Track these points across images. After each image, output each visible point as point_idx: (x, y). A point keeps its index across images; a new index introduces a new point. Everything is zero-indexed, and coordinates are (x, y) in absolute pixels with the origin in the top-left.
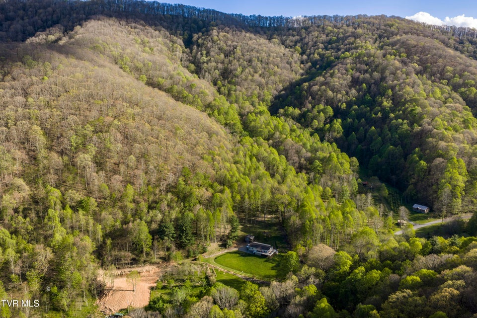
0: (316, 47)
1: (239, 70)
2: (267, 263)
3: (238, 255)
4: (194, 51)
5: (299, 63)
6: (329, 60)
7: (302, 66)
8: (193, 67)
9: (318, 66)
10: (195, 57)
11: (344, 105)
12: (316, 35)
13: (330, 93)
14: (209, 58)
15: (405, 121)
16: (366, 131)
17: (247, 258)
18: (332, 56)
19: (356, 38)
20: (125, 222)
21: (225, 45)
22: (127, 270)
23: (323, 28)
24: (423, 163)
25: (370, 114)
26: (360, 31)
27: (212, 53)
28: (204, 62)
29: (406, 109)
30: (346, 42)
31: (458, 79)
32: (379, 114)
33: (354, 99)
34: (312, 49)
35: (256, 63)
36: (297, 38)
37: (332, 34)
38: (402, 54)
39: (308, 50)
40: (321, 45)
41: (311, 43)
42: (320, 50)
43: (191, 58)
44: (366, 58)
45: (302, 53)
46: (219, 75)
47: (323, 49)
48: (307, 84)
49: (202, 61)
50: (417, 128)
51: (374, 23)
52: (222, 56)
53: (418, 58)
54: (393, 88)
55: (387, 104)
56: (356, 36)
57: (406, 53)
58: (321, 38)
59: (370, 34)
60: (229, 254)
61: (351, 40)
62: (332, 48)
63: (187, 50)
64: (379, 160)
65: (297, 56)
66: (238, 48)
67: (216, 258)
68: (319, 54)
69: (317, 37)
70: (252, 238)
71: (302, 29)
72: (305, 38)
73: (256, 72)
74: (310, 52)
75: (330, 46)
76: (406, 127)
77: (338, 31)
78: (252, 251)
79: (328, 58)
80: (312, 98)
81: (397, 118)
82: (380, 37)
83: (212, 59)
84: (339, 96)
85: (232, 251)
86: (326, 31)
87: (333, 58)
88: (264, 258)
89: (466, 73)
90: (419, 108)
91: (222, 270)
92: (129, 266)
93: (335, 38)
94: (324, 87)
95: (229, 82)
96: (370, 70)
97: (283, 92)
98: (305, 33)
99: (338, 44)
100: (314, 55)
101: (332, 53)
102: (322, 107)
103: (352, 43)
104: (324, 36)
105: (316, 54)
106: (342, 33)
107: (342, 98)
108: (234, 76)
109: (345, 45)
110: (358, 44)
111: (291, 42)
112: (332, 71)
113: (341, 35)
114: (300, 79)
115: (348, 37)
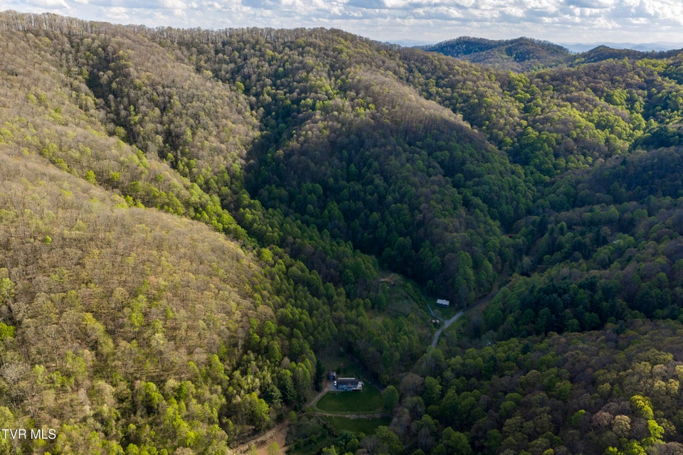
0: (261, 82)
1: (189, 132)
4: (113, 104)
5: (248, 108)
7: (254, 112)
8: (121, 130)
9: (274, 113)
10: (117, 113)
11: (331, 180)
12: (256, 63)
13: (312, 165)
14: (140, 116)
15: (405, 206)
16: (367, 216)
18: (286, 99)
19: (308, 72)
20: (229, 398)
21: (155, 94)
22: (253, 443)
23: (260, 50)
25: (365, 194)
26: (310, 61)
27: (143, 108)
28: (136, 124)
30: (298, 77)
31: (431, 140)
32: (376, 195)
33: (339, 171)
34: (258, 86)
35: (204, 118)
36: (232, 65)
37: (275, 62)
38: (370, 105)
39: (254, 88)
40: (268, 81)
41: (254, 77)
42: (269, 88)
43: (112, 115)
44: (336, 113)
45: (247, 91)
46: (165, 142)
47: (271, 86)
48: (281, 152)
49: (132, 122)
50: (419, 217)
51: (319, 46)
52: (157, 111)
53: (387, 111)
54: (377, 158)
55: (379, 181)
56: (309, 70)
57: (374, 103)
58: (265, 69)
59: (321, 64)
61: (304, 75)
62: (283, 86)
63: (100, 101)
64: (393, 253)
65: (242, 97)
66: (175, 97)
67: (317, 405)
68: (269, 94)
69: (258, 67)
70: (335, 374)
71: (233, 51)
72: (242, 67)
74: (256, 90)
75: (279, 81)
77: (282, 58)
79: (282, 100)
80: (294, 173)
81: (394, 201)
82: (333, 67)
83: (147, 118)
84: (323, 168)
85: (325, 393)
86: (267, 57)
87: (289, 102)
90: (414, 188)
91: (330, 415)
92: (252, 438)
93: (281, 69)
94: (303, 157)
95: (183, 154)
96: (344, 129)
97: (252, 161)
98: (239, 57)
99: (289, 80)
100: (263, 95)
101: (285, 94)
102: (310, 185)
103: (306, 80)
104: (267, 65)
105: (265, 95)
106: (287, 61)
107: (327, 170)
108: (186, 144)
109: (299, 82)
110: (314, 82)
111: (227, 73)
112: (304, 133)
113: (288, 65)
114: (262, 137)
115: (298, 69)
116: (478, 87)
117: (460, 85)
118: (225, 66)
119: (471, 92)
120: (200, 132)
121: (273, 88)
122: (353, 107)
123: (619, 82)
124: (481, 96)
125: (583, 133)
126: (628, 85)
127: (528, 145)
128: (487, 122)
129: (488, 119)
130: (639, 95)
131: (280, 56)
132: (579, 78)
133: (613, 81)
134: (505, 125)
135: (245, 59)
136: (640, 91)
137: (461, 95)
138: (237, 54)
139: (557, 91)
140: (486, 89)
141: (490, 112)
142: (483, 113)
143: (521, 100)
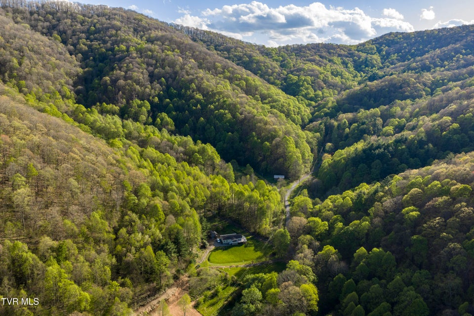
1: (15, 61)
2: (248, 248)
3: (220, 251)
5: (68, 53)
6: (100, 52)
7: (73, 56)
9: (92, 58)
11: (156, 99)
12: (70, 23)
13: (138, 87)
15: (227, 111)
16: (195, 122)
17: (229, 250)
18: (101, 48)
19: (117, 31)
24: (267, 143)
25: (189, 106)
26: (116, 23)
29: (219, 100)
30: (109, 33)
31: (229, 74)
32: (199, 106)
33: (161, 92)
34: (74, 39)
35: (27, 51)
36: (47, 24)
37: (86, 23)
38: (176, 50)
39: (71, 40)
40: (83, 36)
41: (69, 32)
42: (85, 40)
44: (150, 53)
45: (64, 42)
48: (107, 78)
50: (241, 117)
51: (122, 16)
53: (191, 54)
55: (199, 96)
56: (118, 29)
58: (78, 27)
59: (126, 26)
60: (213, 253)
61: (114, 32)
62: (96, 39)
65: (61, 45)
67: (209, 260)
68: (85, 45)
69: (72, 26)
70: (216, 233)
71: (47, 14)
72: (57, 25)
73: (36, 64)
74: (73, 41)
75: (92, 36)
76: (229, 116)
77: (92, 21)
78: (228, 244)
79: (98, 49)
80: (123, 93)
81: (217, 108)
82: (136, 30)
84: (147, 90)
85: (212, 250)
86: (78, 20)
87: (104, 50)
88: (242, 245)
89: (230, 68)
91: (224, 267)
93: (93, 28)
94: (129, 82)
96: (158, 64)
97: (80, 87)
98: (53, 19)
99: (101, 35)
100: (80, 45)
101: (99, 44)
102: (139, 102)
103: (116, 35)
104: (79, 25)
105: (82, 45)
106: (97, 23)
107: (151, 92)
108: (12, 69)
109: (110, 37)
110: (123, 37)
111: (43, 28)
112: (125, 65)
113: (98, 26)
114: (85, 72)
115: (107, 29)
116: (246, 51)
117: (233, 50)
118: (40, 24)
119: (242, 54)
120: (26, 61)
121: (88, 40)
122: (163, 51)
123: (333, 53)
124: (250, 57)
125: (326, 76)
126: (339, 55)
127: (292, 84)
128: (260, 72)
129: (260, 70)
130: (348, 60)
131: (90, 20)
132: (309, 50)
133: (330, 53)
134: (273, 73)
135: (59, 20)
136: (348, 58)
137: (235, 56)
138: (51, 17)
139: (298, 56)
140: (252, 53)
141: (260, 66)
142: (254, 66)
143: (277, 61)
